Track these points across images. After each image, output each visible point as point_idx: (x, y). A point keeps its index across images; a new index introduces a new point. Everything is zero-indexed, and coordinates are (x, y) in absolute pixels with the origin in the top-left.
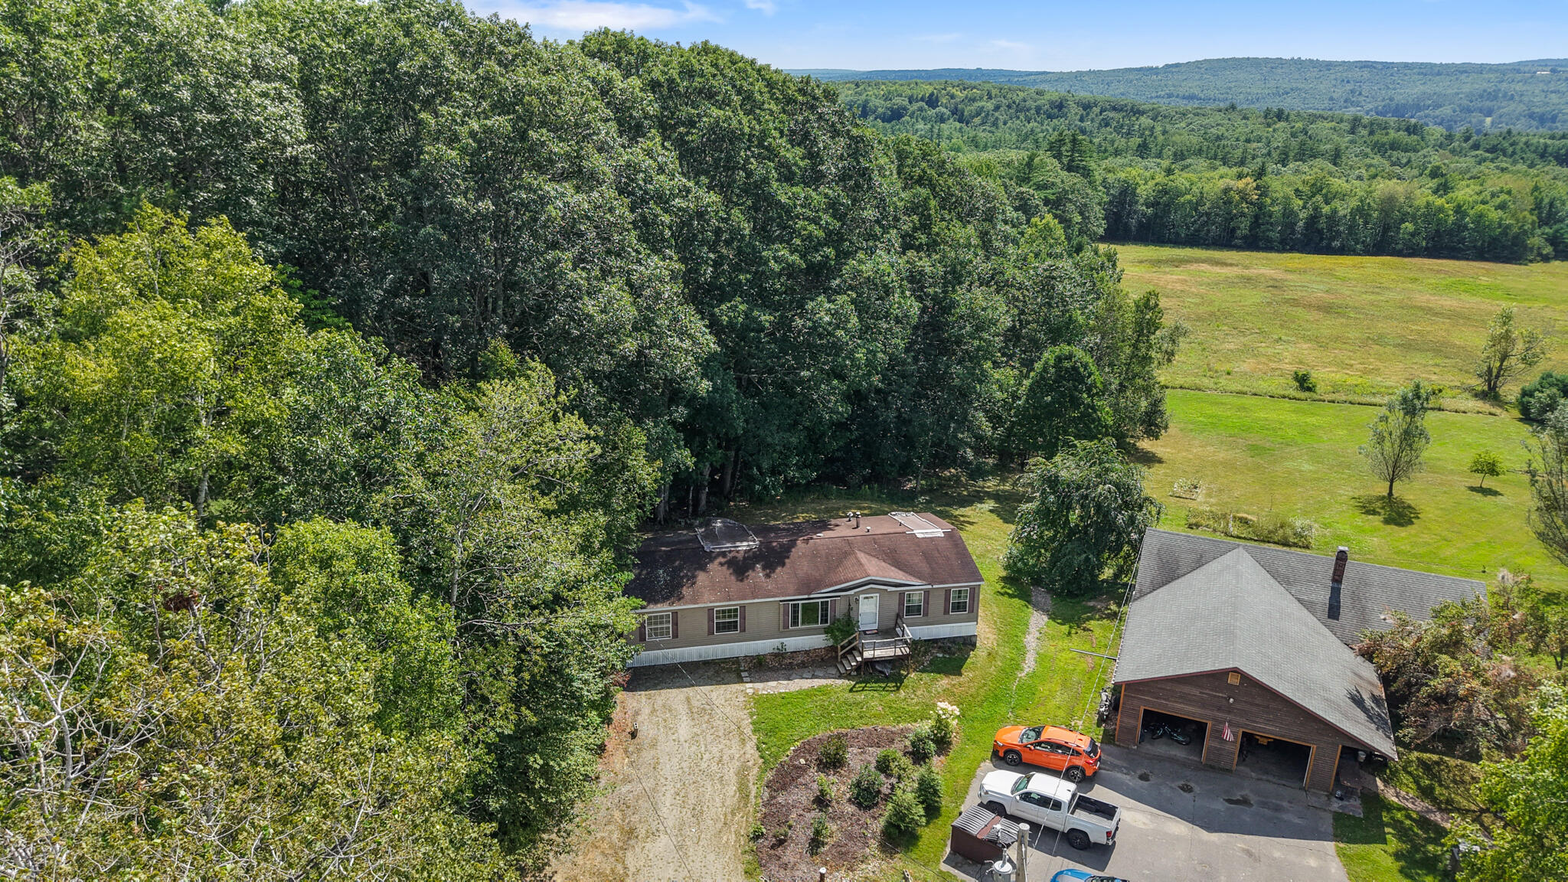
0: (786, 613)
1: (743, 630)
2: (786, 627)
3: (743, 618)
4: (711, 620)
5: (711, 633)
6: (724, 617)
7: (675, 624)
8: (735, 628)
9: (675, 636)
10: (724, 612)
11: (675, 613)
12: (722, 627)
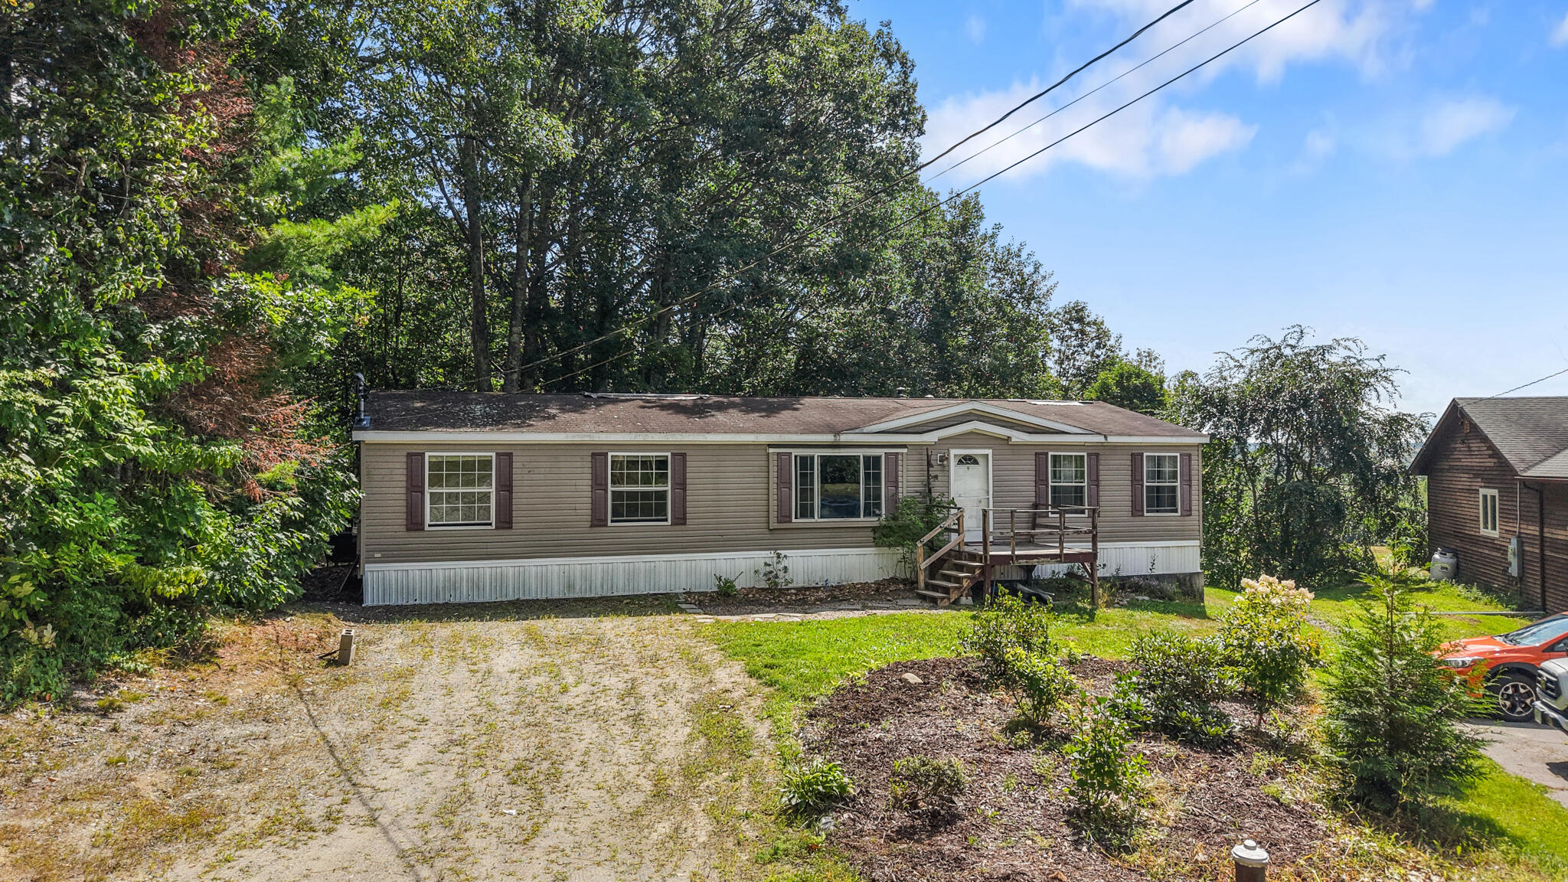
0: (783, 482)
1: (681, 520)
2: (784, 517)
3: (681, 485)
4: (598, 483)
5: (598, 521)
6: (632, 480)
7: (506, 486)
8: (661, 510)
9: (505, 521)
10: (632, 463)
11: (506, 457)
12: (631, 507)
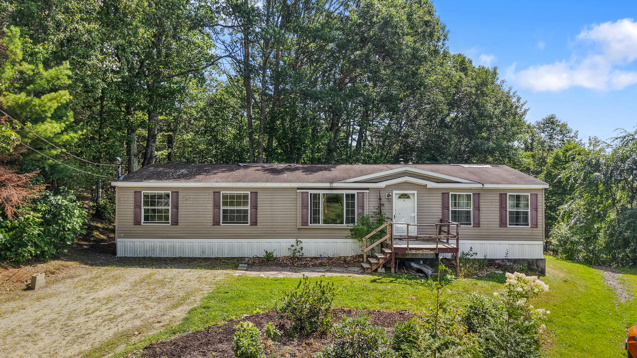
0: (304, 206)
1: (254, 223)
2: (305, 223)
3: (255, 207)
4: (216, 206)
5: (216, 223)
6: (232, 204)
7: (175, 206)
8: (245, 218)
9: (175, 222)
10: (232, 197)
11: (176, 193)
12: (229, 217)
